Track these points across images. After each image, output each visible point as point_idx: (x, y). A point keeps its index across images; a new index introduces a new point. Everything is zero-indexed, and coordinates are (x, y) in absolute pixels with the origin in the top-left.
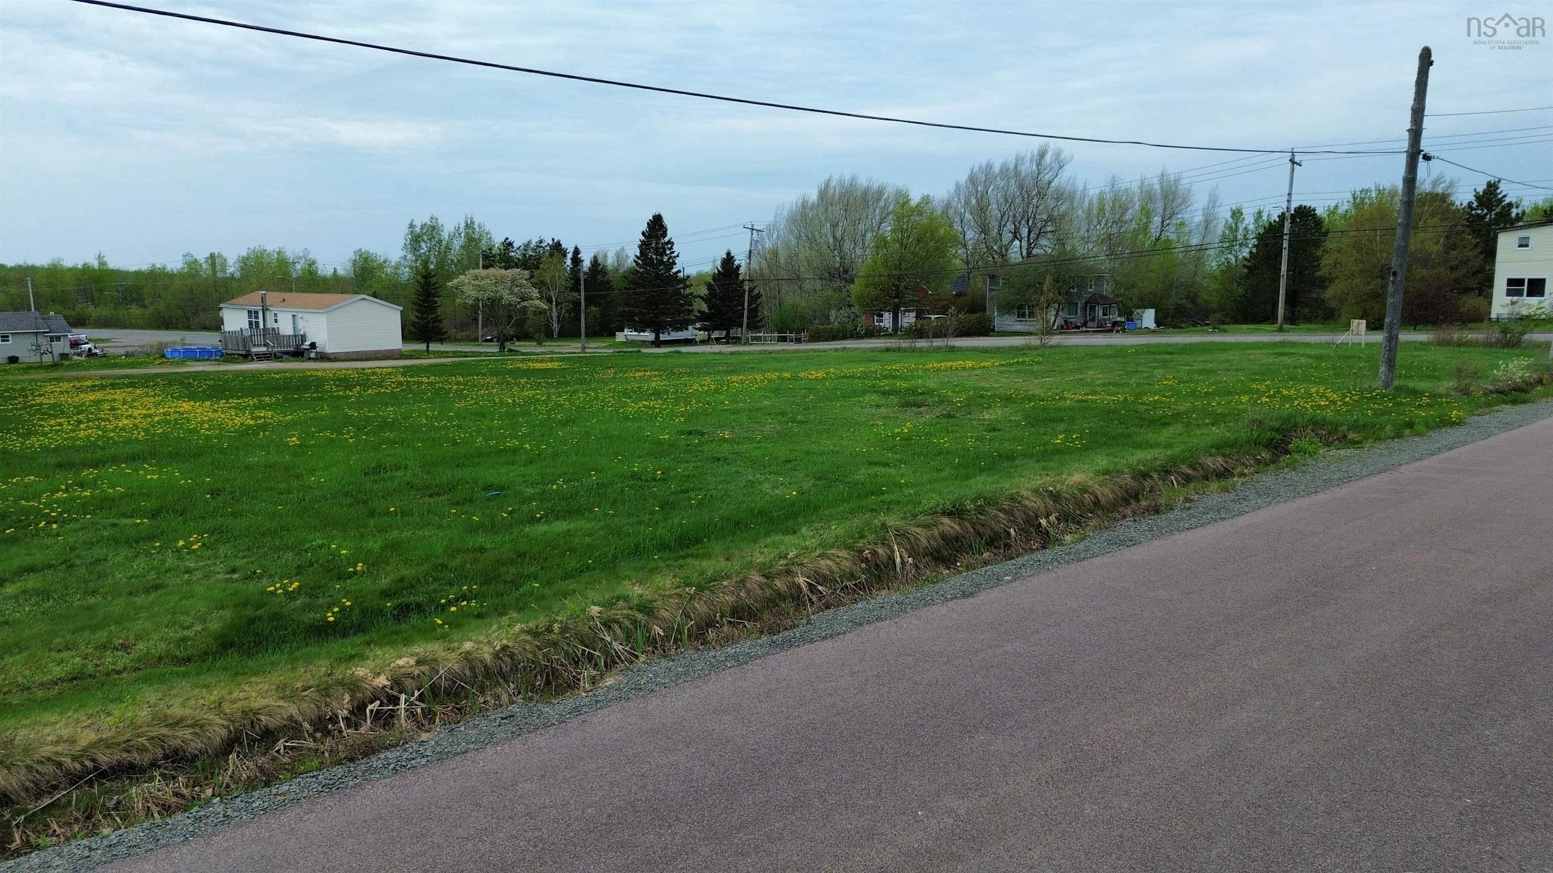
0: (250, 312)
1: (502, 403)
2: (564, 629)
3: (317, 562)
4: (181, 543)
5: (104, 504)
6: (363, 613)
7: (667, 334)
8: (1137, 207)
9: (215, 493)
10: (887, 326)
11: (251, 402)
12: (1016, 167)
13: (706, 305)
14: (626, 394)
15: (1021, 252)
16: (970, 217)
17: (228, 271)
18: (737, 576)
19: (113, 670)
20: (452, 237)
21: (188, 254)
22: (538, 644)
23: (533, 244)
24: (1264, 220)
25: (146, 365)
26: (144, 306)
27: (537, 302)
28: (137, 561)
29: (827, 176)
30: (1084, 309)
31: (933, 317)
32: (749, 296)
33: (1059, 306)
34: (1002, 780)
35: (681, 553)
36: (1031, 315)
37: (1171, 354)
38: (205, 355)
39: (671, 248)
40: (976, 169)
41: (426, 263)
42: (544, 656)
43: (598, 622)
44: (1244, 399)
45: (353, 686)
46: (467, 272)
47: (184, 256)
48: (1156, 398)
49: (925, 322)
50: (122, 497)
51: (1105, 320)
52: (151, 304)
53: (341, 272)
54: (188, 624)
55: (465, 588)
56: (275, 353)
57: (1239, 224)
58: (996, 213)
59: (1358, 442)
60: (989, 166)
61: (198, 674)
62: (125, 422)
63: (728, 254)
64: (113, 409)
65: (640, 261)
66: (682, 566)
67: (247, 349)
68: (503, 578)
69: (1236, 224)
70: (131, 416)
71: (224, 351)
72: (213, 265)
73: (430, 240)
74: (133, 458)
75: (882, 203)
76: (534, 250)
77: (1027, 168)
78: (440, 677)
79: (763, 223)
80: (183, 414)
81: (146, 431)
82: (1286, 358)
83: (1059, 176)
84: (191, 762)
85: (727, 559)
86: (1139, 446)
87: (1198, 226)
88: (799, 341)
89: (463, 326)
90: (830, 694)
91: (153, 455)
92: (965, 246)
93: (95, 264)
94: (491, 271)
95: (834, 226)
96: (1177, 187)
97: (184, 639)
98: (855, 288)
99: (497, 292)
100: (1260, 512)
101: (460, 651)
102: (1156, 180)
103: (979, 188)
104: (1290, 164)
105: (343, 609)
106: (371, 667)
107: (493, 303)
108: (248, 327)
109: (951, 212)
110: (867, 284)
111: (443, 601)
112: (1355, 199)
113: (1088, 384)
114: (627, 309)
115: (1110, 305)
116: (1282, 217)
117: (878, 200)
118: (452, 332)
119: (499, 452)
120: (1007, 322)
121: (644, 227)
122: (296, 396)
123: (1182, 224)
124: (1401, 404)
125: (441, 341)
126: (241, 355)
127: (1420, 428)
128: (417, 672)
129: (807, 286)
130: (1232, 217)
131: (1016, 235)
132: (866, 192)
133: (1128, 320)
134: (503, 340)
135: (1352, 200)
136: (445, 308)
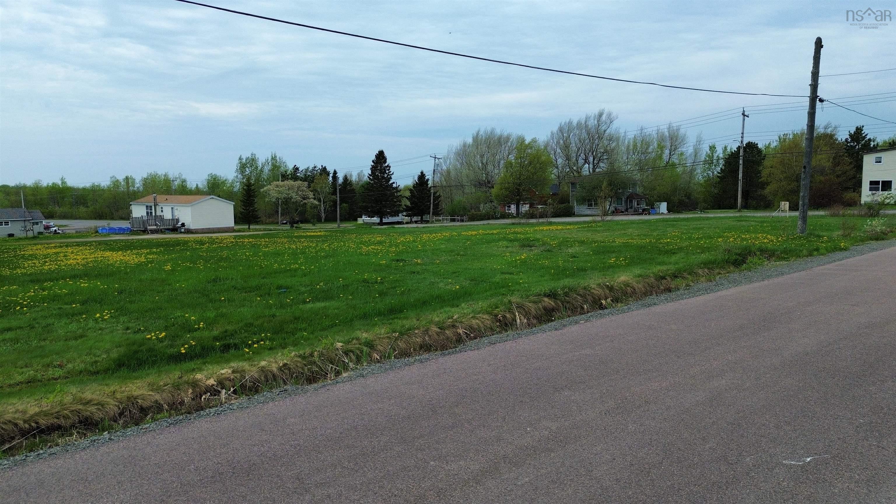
0: (147, 207)
1: (289, 248)
2: (321, 355)
3: (177, 323)
4: (98, 315)
5: (55, 298)
6: (202, 348)
7: (387, 218)
8: (656, 145)
9: (120, 292)
10: (513, 212)
11: (145, 252)
12: (586, 122)
13: (409, 203)
14: (361, 243)
15: (589, 170)
16: (560, 151)
17: (136, 186)
18: (423, 327)
19: (53, 378)
20: (263, 166)
21: (113, 176)
22: (305, 363)
23: (311, 168)
24: (728, 152)
25: (87, 237)
26: (87, 207)
27: (312, 200)
28: (72, 325)
29: (477, 129)
30: (626, 202)
31: (539, 207)
32: (433, 197)
33: (612, 200)
34: (578, 413)
35: (391, 317)
36: (596, 204)
37: (676, 221)
38: (121, 231)
39: (389, 170)
40: (563, 123)
41: (249, 179)
42: (308, 370)
43: (341, 352)
44: (720, 240)
45: (194, 384)
46: (272, 183)
47: (111, 178)
48: (668, 240)
49: (534, 210)
50: (66, 295)
51: (638, 208)
52: (92, 205)
53: (200, 186)
54: (98, 354)
55: (263, 335)
56: (161, 230)
57: (714, 154)
58: (575, 149)
59: (787, 258)
60: (570, 123)
61: (103, 379)
62: (72, 261)
63: (422, 173)
64: (65, 256)
65: (371, 177)
66: (391, 323)
67: (145, 227)
68: (286, 330)
69: (712, 154)
70: (75, 259)
71: (132, 229)
72: (128, 183)
73: (251, 166)
74: (74, 277)
75: (509, 144)
76: (311, 172)
77: (592, 123)
78: (246, 381)
79: (442, 154)
80: (105, 258)
81: (83, 265)
82: (743, 222)
83: (610, 127)
84: (95, 426)
85: (418, 320)
86: (660, 264)
87: (690, 155)
88: (462, 221)
89: (270, 216)
90: (476, 375)
91: (86, 275)
92: (557, 167)
93: (60, 183)
94: (286, 182)
95: (482, 156)
96: (678, 134)
97: (96, 362)
98: (494, 191)
99: (289, 194)
100: (730, 290)
101: (258, 366)
102: (666, 130)
103: (565, 135)
104: (742, 116)
105: (191, 346)
106: (205, 375)
107: (287, 201)
108: (146, 215)
109: (549, 148)
110: (501, 188)
111: (250, 342)
112: (780, 139)
113: (629, 235)
114: (364, 204)
115: (641, 199)
116: (739, 148)
117: (507, 142)
118: (264, 219)
119: (286, 271)
120: (582, 210)
121: (374, 158)
122: (171, 248)
123: (682, 154)
124: (811, 241)
125: (257, 223)
126: (142, 231)
127: (822, 251)
128: (232, 377)
129: (467, 190)
130: (710, 150)
131: (586, 161)
132: (500, 138)
133: (652, 208)
134: (292, 223)
135: (778, 140)
136: (260, 205)
